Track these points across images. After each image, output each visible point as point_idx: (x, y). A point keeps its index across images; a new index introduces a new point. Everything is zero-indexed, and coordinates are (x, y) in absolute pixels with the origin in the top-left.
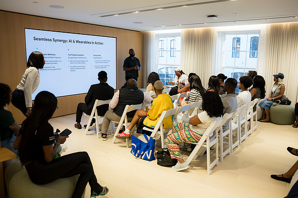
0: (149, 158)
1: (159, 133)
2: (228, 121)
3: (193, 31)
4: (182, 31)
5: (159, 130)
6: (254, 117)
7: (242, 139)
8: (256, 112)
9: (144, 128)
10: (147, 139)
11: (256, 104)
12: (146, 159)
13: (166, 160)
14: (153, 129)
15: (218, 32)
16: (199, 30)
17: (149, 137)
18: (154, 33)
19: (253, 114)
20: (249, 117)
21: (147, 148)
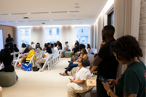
0: (30, 70)
1: (32, 62)
2: (52, 56)
3: (36, 27)
4: (31, 27)
5: (32, 61)
6: (60, 55)
7: (57, 62)
8: (60, 54)
9: (26, 61)
10: (28, 65)
11: (60, 52)
12: (29, 70)
13: (36, 69)
14: (30, 61)
15: (45, 27)
16: (38, 26)
17: (29, 64)
18: (18, 27)
19: (59, 55)
20: (58, 55)
21: (29, 67)
